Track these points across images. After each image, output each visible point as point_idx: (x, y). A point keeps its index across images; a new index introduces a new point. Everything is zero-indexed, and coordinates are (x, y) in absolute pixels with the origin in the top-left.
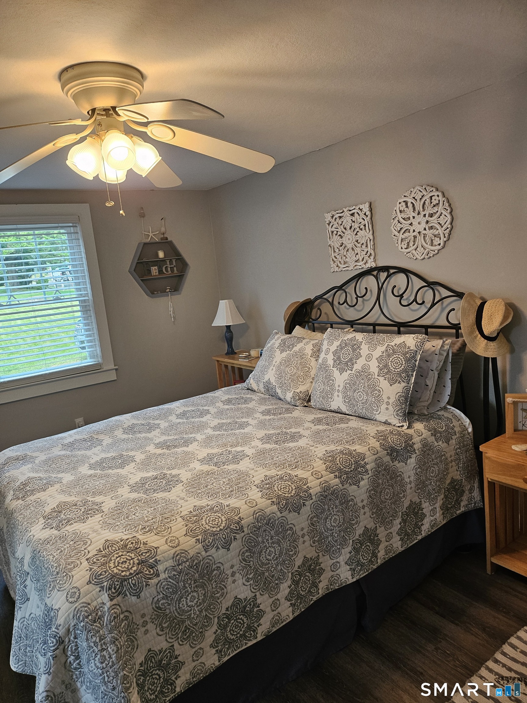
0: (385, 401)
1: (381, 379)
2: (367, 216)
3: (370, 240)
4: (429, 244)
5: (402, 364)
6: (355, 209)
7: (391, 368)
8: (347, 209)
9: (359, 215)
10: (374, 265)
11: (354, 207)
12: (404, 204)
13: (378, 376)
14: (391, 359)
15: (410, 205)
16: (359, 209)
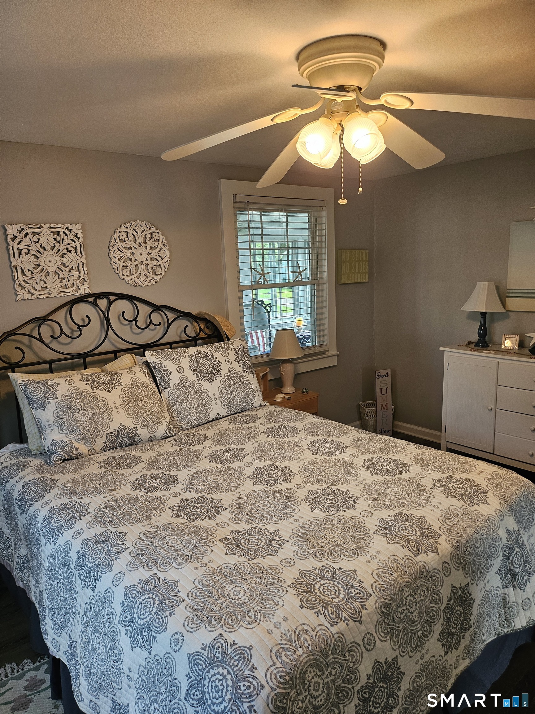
0: (213, 398)
1: (202, 382)
2: (79, 238)
3: (83, 265)
4: (151, 273)
5: (209, 365)
6: (60, 227)
7: (205, 371)
8: (48, 225)
9: (66, 235)
10: (89, 291)
11: (59, 225)
12: (124, 234)
13: (198, 381)
14: (200, 364)
15: (130, 235)
16: (67, 228)
